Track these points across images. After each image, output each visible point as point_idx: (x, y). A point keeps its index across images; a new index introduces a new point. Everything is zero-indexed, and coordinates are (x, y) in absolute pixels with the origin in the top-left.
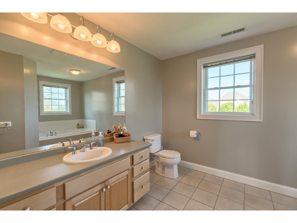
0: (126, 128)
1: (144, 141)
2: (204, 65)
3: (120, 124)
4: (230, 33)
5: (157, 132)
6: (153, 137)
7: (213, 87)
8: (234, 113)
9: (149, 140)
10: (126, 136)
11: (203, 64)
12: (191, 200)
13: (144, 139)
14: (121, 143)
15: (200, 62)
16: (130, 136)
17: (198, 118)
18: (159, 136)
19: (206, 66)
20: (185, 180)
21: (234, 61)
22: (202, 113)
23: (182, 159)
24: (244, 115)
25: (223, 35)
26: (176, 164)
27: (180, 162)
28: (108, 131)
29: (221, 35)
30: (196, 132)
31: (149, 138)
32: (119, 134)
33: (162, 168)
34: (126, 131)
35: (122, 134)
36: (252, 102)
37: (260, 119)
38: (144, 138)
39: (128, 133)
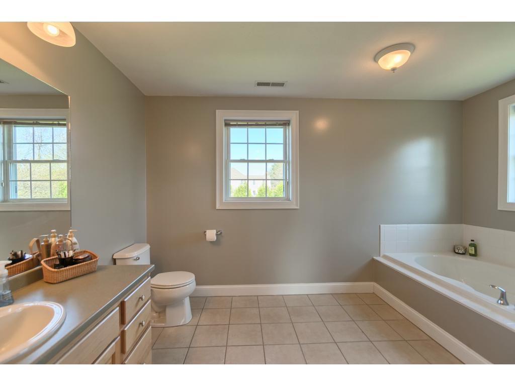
0: (77, 239)
1: (115, 263)
2: (227, 121)
3: (53, 231)
4: (267, 84)
5: (138, 241)
6: (136, 253)
7: (239, 158)
8: (266, 198)
9: (127, 260)
10: (84, 260)
11: (225, 120)
12: (229, 349)
13: (114, 261)
14: (69, 279)
15: (221, 115)
16: (96, 258)
17: (218, 207)
18: (147, 247)
19: (228, 124)
20: (205, 319)
21: (266, 125)
22: (224, 201)
23: (197, 284)
24: (280, 201)
25: (259, 84)
26: (187, 297)
27: (196, 290)
28: (15, 254)
29: (257, 83)
30: (214, 232)
31: (128, 255)
32: (63, 256)
33: (156, 312)
34: (78, 248)
35: (72, 257)
36: (287, 184)
37: (297, 206)
38: (114, 257)
39: (85, 252)
